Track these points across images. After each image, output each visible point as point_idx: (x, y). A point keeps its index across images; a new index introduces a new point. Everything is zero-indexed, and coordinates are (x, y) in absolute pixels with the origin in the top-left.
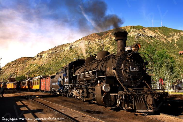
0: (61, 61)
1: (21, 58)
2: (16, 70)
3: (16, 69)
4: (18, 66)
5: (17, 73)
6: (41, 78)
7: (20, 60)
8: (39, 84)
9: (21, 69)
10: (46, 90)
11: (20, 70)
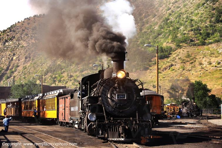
0: (157, 28)
1: (28, 19)
2: (14, 58)
3: (14, 55)
4: (19, 44)
5: (19, 68)
6: (60, 95)
7: (26, 25)
8: (56, 109)
9: (30, 54)
10: (65, 121)
11: (26, 58)
